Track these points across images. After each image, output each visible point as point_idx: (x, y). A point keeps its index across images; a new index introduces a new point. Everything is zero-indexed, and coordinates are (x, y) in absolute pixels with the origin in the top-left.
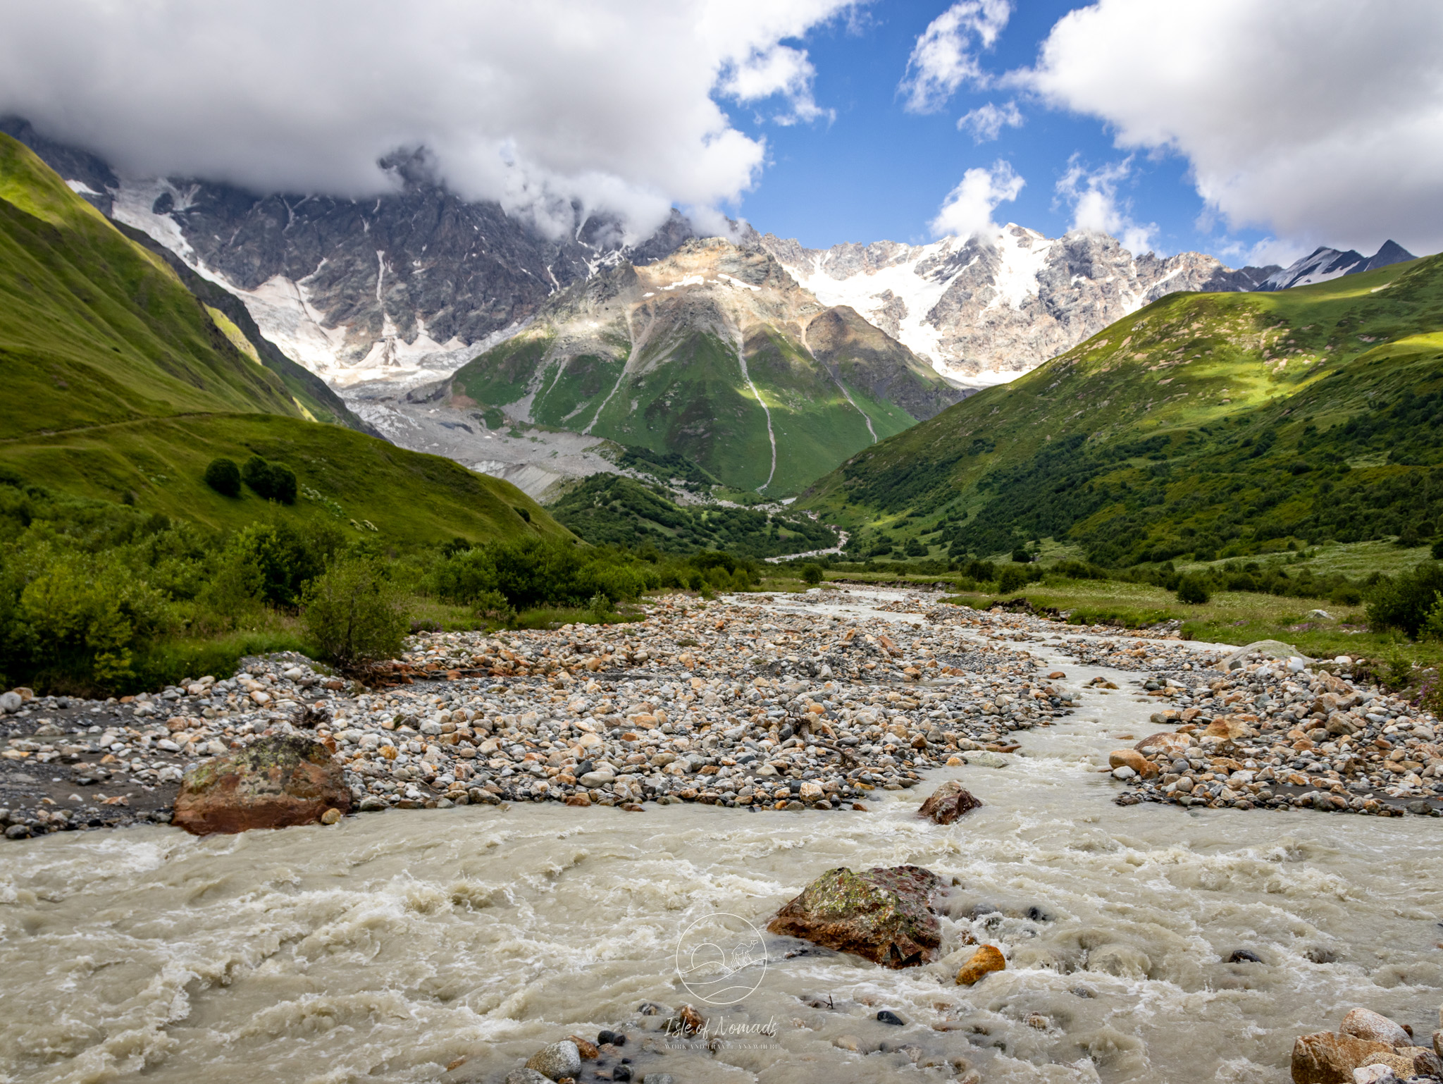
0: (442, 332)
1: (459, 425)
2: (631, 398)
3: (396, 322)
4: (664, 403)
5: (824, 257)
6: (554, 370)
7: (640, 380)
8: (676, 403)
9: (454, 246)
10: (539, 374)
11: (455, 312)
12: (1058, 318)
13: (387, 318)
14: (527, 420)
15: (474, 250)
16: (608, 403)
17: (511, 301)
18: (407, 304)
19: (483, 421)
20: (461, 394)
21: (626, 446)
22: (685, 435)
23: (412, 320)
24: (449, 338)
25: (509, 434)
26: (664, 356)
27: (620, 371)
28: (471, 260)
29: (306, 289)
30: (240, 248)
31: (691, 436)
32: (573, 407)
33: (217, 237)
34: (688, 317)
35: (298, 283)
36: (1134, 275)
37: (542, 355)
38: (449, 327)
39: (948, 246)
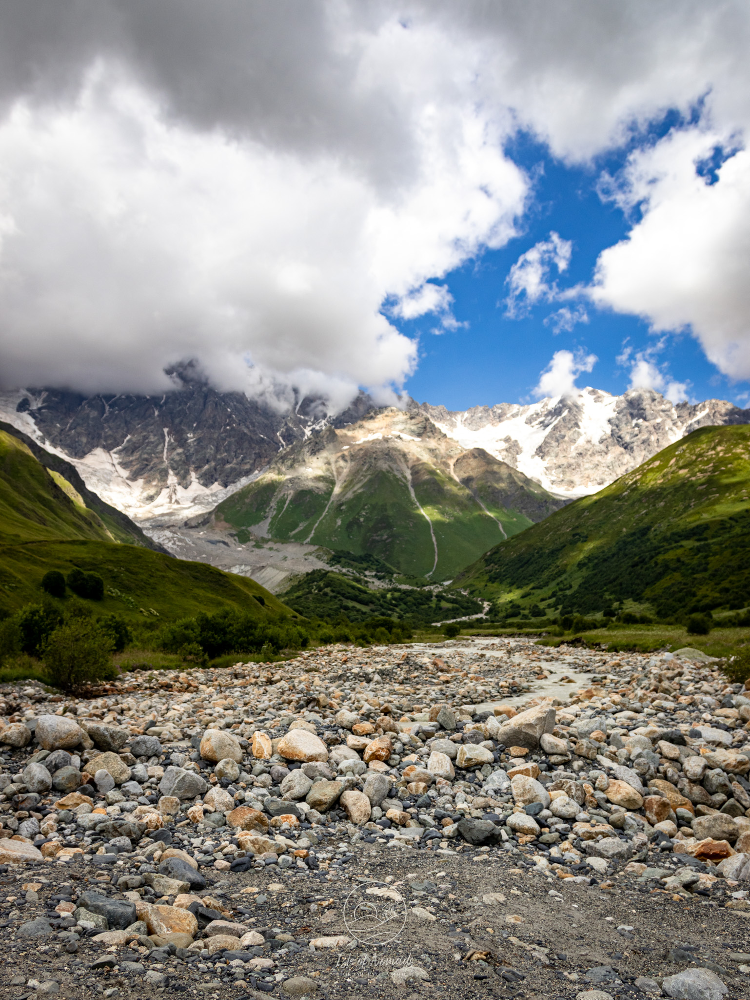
0: (207, 480)
1: (220, 542)
2: (336, 517)
3: (177, 474)
4: (358, 519)
5: (463, 416)
6: (283, 501)
7: (341, 505)
8: (367, 519)
9: (214, 422)
10: (273, 504)
11: (216, 466)
12: (626, 448)
13: (171, 472)
14: (266, 536)
15: (228, 425)
16: (321, 522)
17: (253, 456)
18: (184, 462)
19: (236, 538)
20: (221, 521)
21: (334, 550)
22: (374, 541)
23: (187, 473)
24: (212, 483)
25: (254, 546)
26: (358, 488)
27: (328, 500)
28: (226, 431)
29: (117, 456)
30: (73, 431)
31: (378, 541)
32: (297, 526)
33: (58, 425)
34: (373, 461)
35: (111, 452)
36: (675, 417)
37: (275, 491)
38: (212, 476)
39: (546, 405)
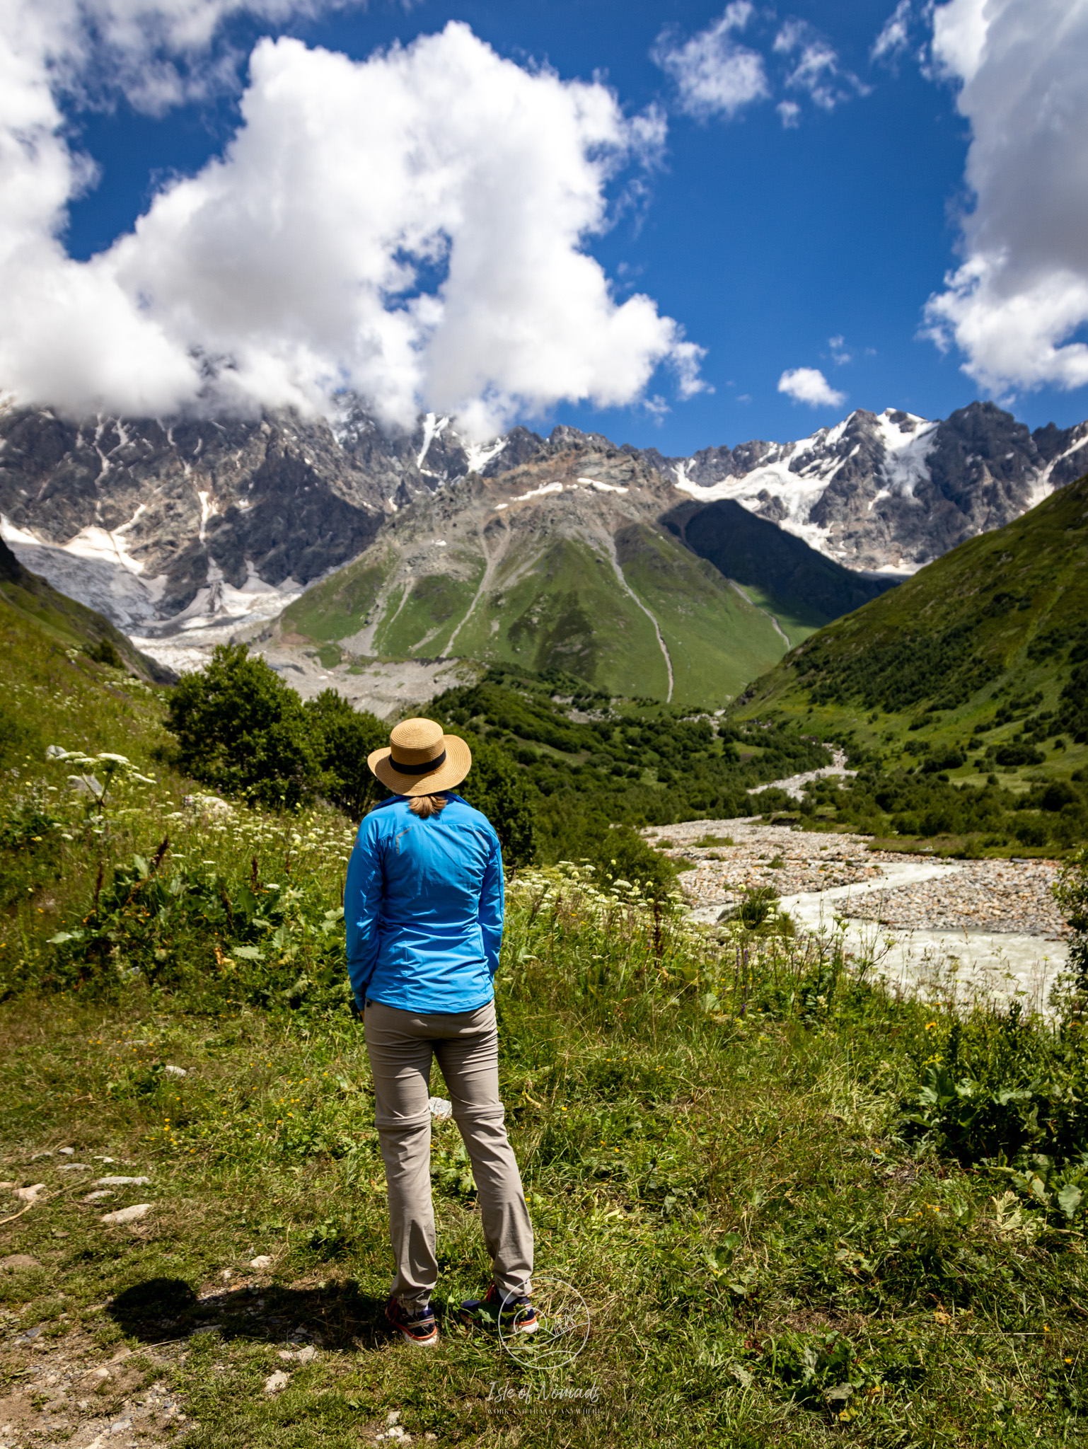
0: (273, 576)
2: (490, 619)
3: (222, 566)
4: (530, 620)
6: (397, 596)
7: (499, 597)
8: (546, 619)
9: (283, 481)
10: (381, 602)
11: (287, 550)
13: (213, 562)
14: (369, 654)
15: (306, 484)
16: (464, 627)
17: (350, 533)
18: (234, 545)
19: (317, 659)
20: (290, 634)
21: (488, 663)
22: (559, 656)
23: (240, 563)
24: (283, 579)
25: (348, 672)
26: (526, 570)
27: (475, 591)
28: (302, 495)
29: (123, 539)
30: (48, 502)
31: (566, 655)
32: (422, 635)
33: (23, 492)
35: (114, 533)
37: (383, 580)
